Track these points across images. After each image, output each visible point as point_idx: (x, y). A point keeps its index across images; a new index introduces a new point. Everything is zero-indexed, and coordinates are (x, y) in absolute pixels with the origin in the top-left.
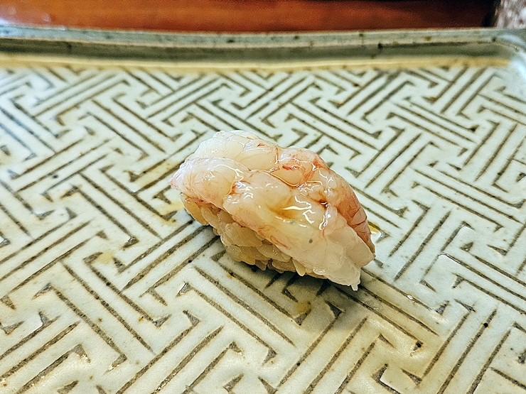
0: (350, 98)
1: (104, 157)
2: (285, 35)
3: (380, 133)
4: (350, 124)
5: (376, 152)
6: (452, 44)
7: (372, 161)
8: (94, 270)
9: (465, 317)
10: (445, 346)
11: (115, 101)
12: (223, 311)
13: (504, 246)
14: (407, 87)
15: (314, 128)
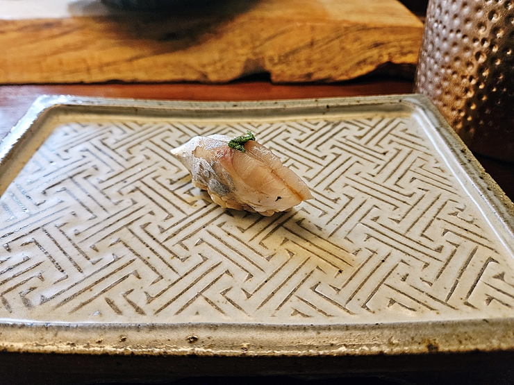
0: (308, 138)
1: (155, 171)
2: (268, 102)
3: (325, 156)
4: (307, 152)
5: (323, 167)
6: (373, 104)
7: (319, 173)
8: (146, 232)
9: (371, 257)
10: (357, 272)
11: (163, 140)
12: (223, 254)
13: (399, 218)
14: (345, 130)
15: (285, 155)
